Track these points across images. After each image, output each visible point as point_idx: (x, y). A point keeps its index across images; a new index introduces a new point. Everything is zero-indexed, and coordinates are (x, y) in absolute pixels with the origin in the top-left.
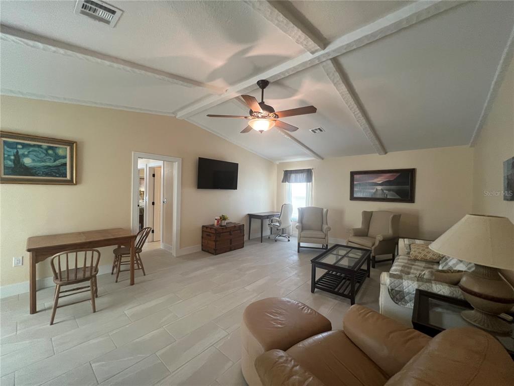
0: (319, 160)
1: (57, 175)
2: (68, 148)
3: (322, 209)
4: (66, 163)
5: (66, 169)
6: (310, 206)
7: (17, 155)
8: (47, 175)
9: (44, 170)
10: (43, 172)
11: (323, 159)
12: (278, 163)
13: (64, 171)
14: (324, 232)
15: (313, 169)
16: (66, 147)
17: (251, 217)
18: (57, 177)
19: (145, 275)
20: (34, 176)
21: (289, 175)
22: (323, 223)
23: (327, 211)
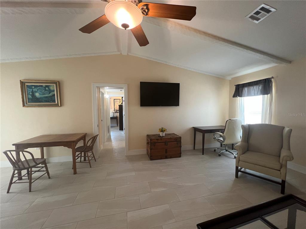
0: (284, 65)
1: (51, 101)
2: (55, 85)
3: (283, 128)
4: (55, 94)
5: (55, 98)
6: (267, 123)
7: (32, 92)
8: (46, 101)
9: (45, 99)
10: (45, 100)
11: (290, 62)
12: (229, 78)
13: (54, 99)
14: (281, 161)
15: (273, 78)
16: (54, 85)
17: (196, 130)
18: (51, 102)
19: (91, 167)
20: (41, 102)
21: (240, 89)
22: (282, 147)
23: (291, 131)
